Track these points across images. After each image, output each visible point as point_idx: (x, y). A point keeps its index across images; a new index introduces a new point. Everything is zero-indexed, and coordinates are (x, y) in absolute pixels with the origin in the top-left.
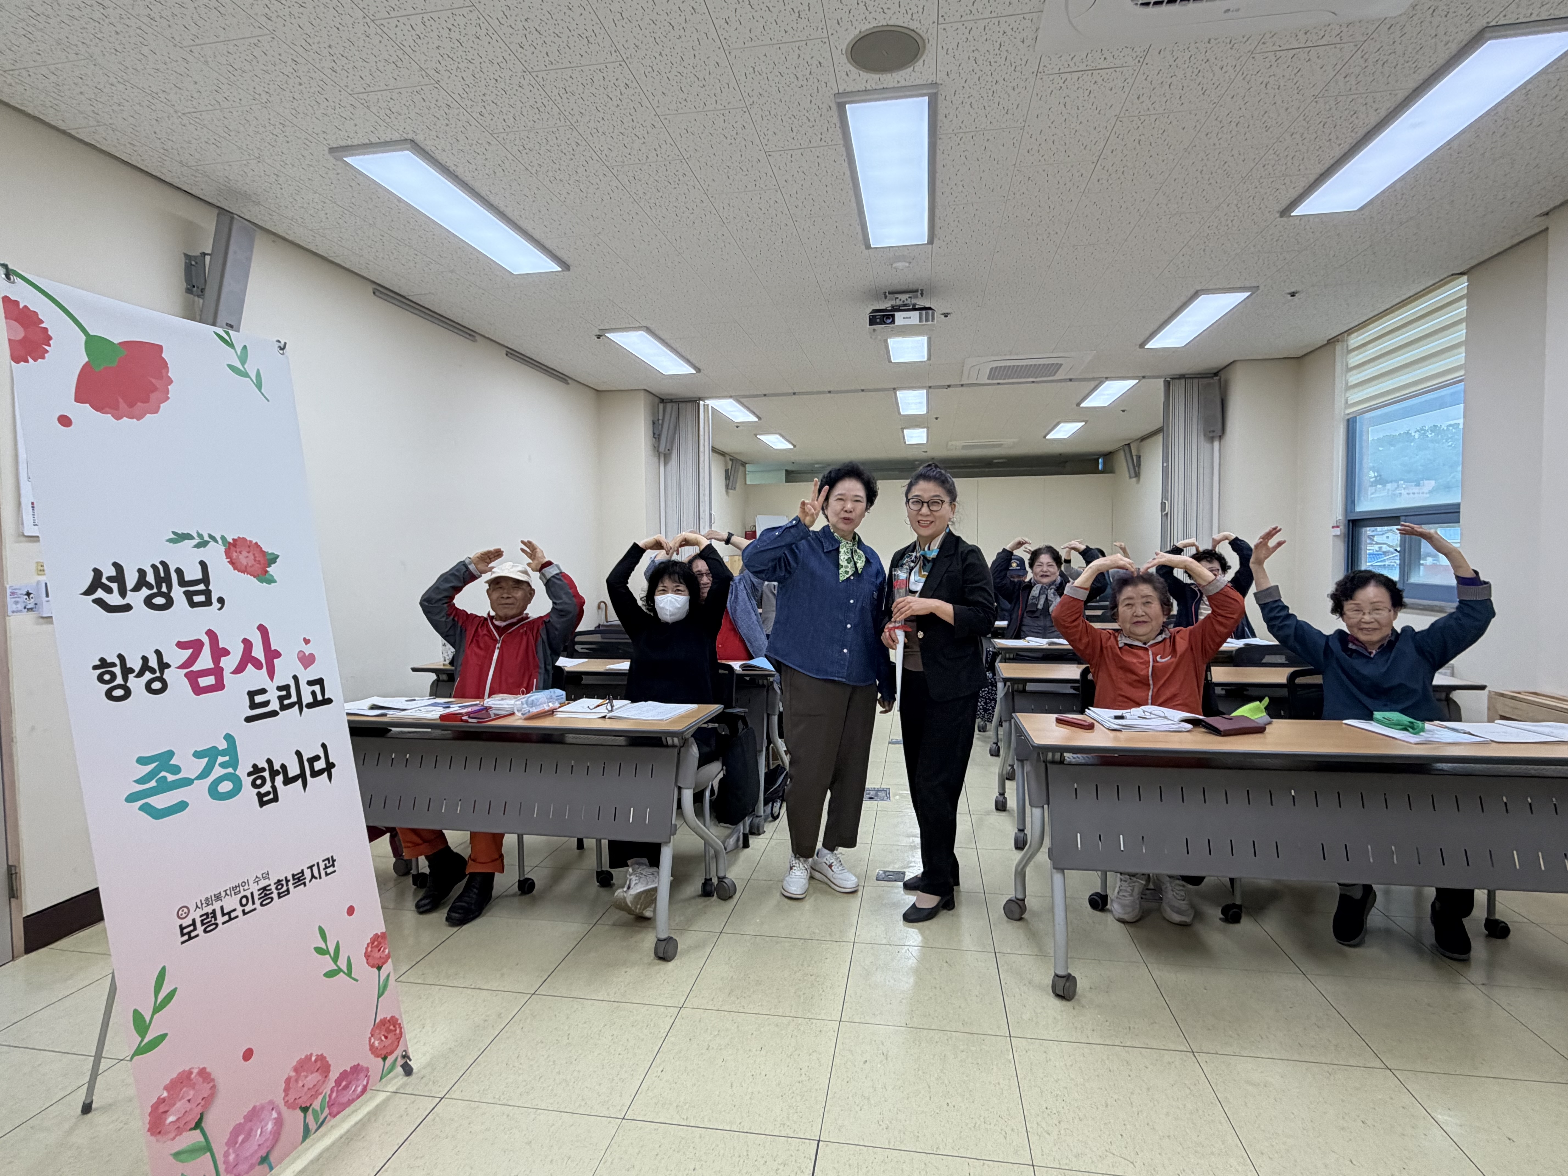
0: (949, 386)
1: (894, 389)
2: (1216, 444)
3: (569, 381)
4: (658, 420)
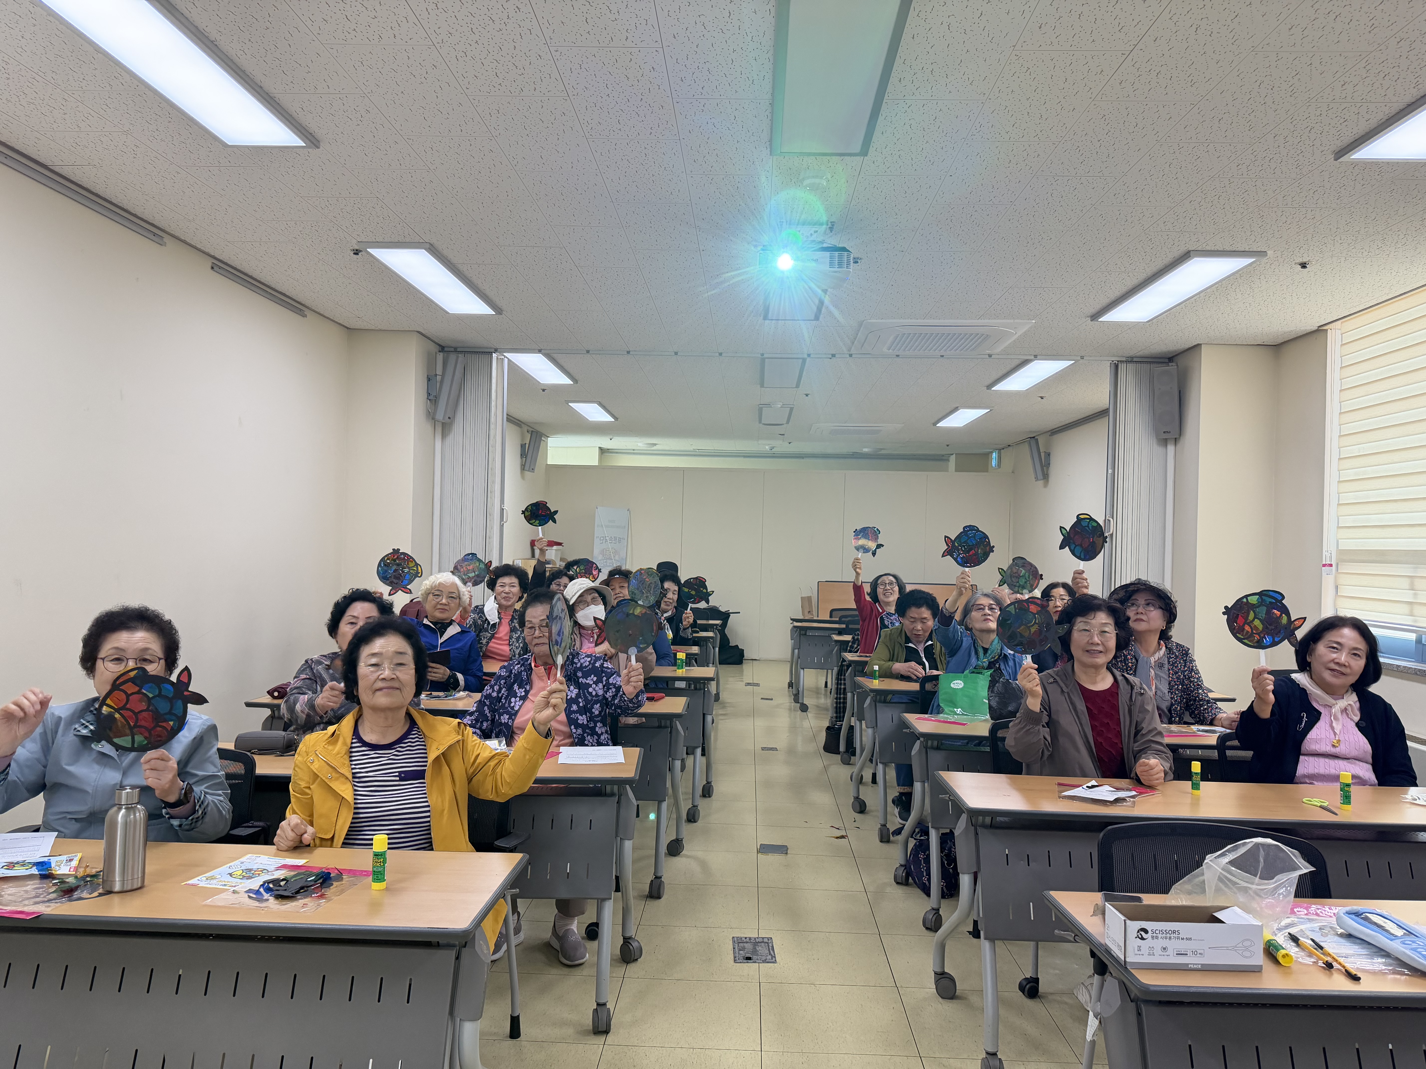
0: (833, 356)
2: (1171, 448)
3: (307, 312)
4: (436, 375)
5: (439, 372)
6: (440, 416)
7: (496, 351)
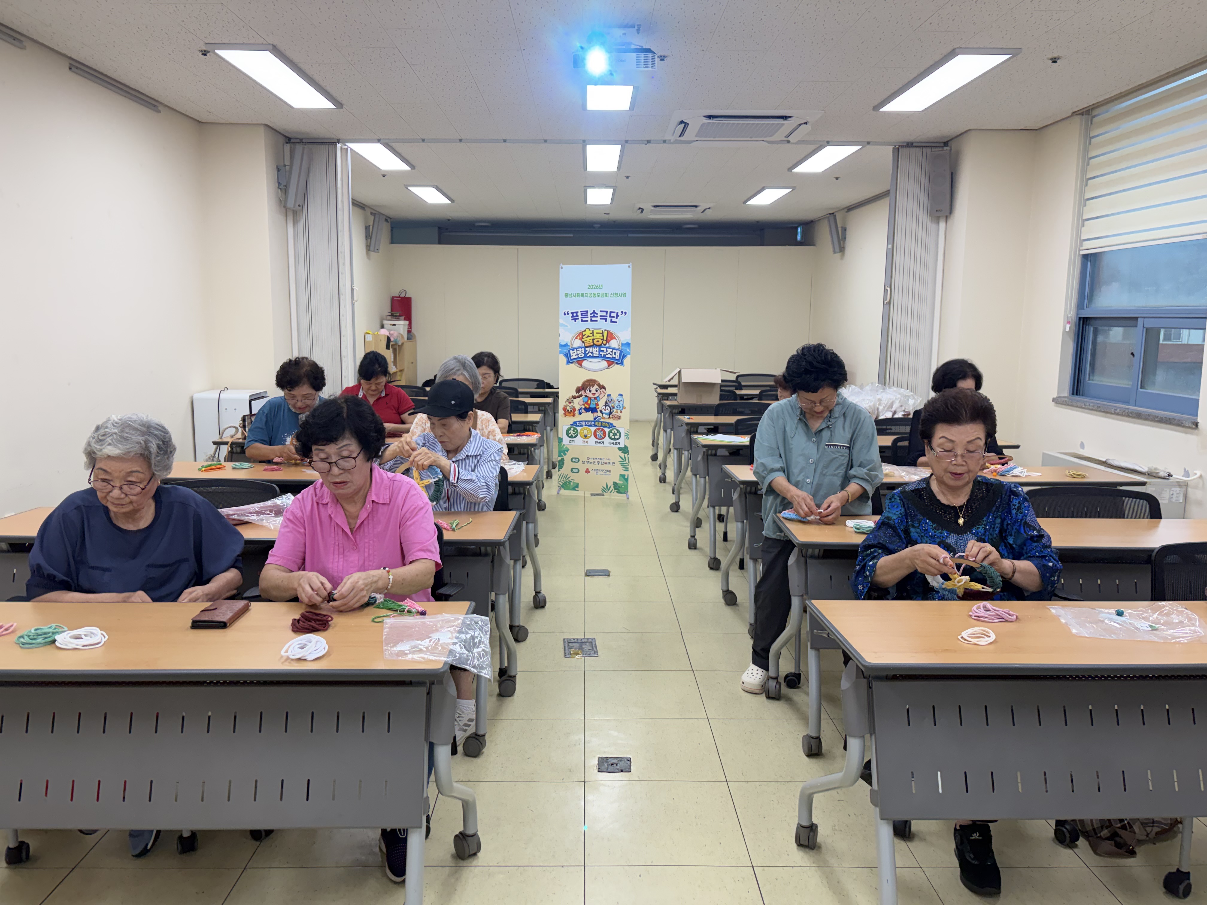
0: (649, 142)
1: (584, 141)
2: (942, 225)
3: (161, 108)
4: (285, 166)
5: (287, 163)
6: (290, 204)
7: (339, 141)
